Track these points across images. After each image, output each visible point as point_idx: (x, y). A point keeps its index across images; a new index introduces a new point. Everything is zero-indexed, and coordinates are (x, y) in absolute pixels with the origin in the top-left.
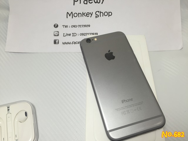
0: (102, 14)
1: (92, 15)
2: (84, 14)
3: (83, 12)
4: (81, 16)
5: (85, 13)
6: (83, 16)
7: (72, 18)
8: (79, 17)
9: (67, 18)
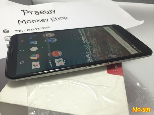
0: (57, 19)
1: (47, 20)
2: (38, 20)
3: (37, 20)
4: (36, 22)
5: (40, 20)
6: (38, 22)
7: (26, 24)
8: (33, 22)
9: (19, 24)
